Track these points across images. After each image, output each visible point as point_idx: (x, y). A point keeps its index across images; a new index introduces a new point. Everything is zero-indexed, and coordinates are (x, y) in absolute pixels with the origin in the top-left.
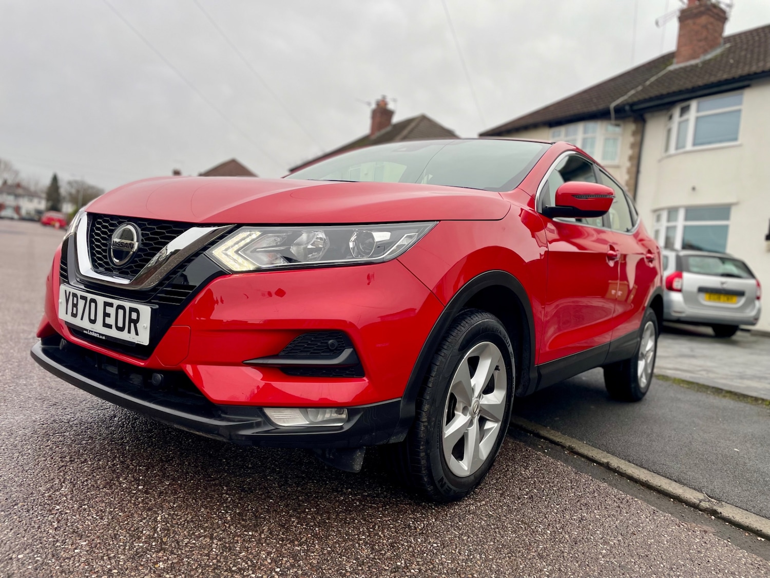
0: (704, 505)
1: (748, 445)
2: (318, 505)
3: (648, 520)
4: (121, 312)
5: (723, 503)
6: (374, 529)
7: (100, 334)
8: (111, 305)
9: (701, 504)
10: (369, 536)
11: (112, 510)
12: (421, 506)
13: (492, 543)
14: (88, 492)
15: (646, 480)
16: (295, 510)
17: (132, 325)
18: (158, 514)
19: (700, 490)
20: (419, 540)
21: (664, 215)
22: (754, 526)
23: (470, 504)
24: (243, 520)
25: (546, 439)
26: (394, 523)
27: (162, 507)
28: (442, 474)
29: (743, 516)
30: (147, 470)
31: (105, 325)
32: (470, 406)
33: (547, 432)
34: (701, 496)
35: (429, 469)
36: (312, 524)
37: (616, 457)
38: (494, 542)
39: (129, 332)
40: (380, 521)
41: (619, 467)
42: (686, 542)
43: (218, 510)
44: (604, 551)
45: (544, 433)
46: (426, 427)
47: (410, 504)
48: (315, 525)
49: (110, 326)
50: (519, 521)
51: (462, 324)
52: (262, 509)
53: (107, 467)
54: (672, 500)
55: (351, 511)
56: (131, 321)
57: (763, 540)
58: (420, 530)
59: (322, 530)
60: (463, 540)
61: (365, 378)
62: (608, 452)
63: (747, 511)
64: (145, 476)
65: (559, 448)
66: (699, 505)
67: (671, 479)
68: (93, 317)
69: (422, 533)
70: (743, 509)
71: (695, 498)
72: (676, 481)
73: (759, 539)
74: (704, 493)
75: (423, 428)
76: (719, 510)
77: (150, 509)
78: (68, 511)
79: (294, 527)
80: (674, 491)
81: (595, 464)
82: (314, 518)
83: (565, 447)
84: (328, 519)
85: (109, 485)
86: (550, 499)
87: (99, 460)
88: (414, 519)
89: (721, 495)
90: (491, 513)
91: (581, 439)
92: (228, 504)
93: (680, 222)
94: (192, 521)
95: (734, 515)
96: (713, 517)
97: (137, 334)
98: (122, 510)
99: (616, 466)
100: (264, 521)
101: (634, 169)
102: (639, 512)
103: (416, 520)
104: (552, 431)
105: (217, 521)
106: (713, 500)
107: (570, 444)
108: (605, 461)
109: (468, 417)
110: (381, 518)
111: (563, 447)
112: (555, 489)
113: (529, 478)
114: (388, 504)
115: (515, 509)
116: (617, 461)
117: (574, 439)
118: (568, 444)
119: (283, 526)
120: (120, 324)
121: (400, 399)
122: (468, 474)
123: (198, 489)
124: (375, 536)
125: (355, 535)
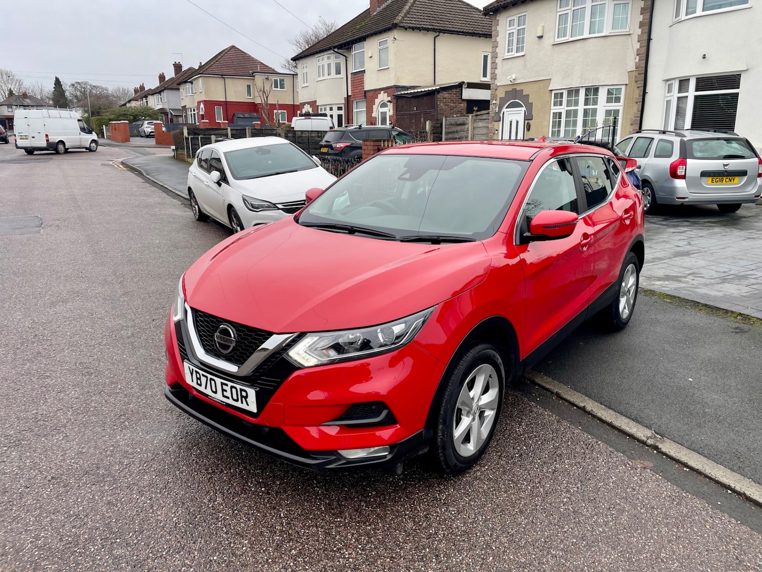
0: (650, 442)
1: (702, 373)
2: (376, 488)
3: (603, 463)
4: (234, 390)
5: (665, 439)
6: (414, 505)
7: (221, 401)
8: (227, 385)
9: (648, 441)
10: (411, 511)
11: (252, 512)
12: (443, 478)
13: (490, 505)
14: (233, 499)
15: (610, 421)
16: (362, 495)
17: (243, 399)
18: (280, 511)
19: (649, 427)
20: (443, 510)
21: (676, 85)
22: (683, 460)
23: (477, 471)
24: (333, 509)
25: (540, 385)
26: (426, 497)
27: (281, 505)
28: (455, 461)
29: (676, 450)
30: (262, 472)
31: (224, 396)
32: (472, 410)
33: (540, 379)
34: (649, 433)
35: (446, 461)
36: (375, 506)
37: (591, 400)
38: (492, 504)
39: (242, 403)
40: (417, 497)
41: (592, 410)
42: (627, 482)
43: (315, 503)
44: (565, 500)
45: (538, 380)
46: (441, 439)
47: (436, 478)
48: (377, 506)
49: (228, 398)
50: (510, 481)
51: (461, 364)
52: (342, 497)
53: (237, 474)
54: (628, 437)
55: (398, 491)
56: (242, 396)
57: (687, 470)
58: (444, 500)
59: (382, 510)
60: (471, 505)
61: (397, 425)
62: (586, 395)
63: (681, 445)
64: (263, 479)
65: (549, 393)
66: (646, 442)
67: (630, 418)
68: (214, 390)
69: (445, 503)
70: (679, 444)
71: (644, 436)
72: (633, 420)
73: (685, 469)
74: (653, 429)
75: (439, 440)
76: (660, 446)
77: (274, 508)
78: (228, 517)
79: (364, 511)
80: (630, 431)
81: (575, 408)
82: (375, 501)
83: (554, 393)
84: (384, 500)
85: (244, 491)
86: (535, 455)
87: (230, 469)
88: (439, 491)
89: (665, 431)
90: (491, 477)
91: (566, 384)
92: (320, 497)
93: (692, 93)
94: (302, 515)
95: (670, 450)
96: (655, 452)
97: (248, 405)
98: (259, 511)
99: (590, 410)
100: (345, 507)
101: (645, 37)
102: (598, 456)
103: (441, 492)
104: (545, 377)
105: (316, 512)
106: (658, 436)
107: (558, 390)
108: (582, 405)
109: (471, 417)
110: (418, 494)
111: (552, 393)
112: (539, 443)
113: (521, 435)
114: (421, 480)
115: (508, 469)
116: (591, 404)
117: (562, 385)
118: (556, 390)
119: (357, 511)
120: (235, 397)
121: (422, 430)
122: (474, 452)
123: (298, 486)
124: (415, 510)
125: (402, 511)
